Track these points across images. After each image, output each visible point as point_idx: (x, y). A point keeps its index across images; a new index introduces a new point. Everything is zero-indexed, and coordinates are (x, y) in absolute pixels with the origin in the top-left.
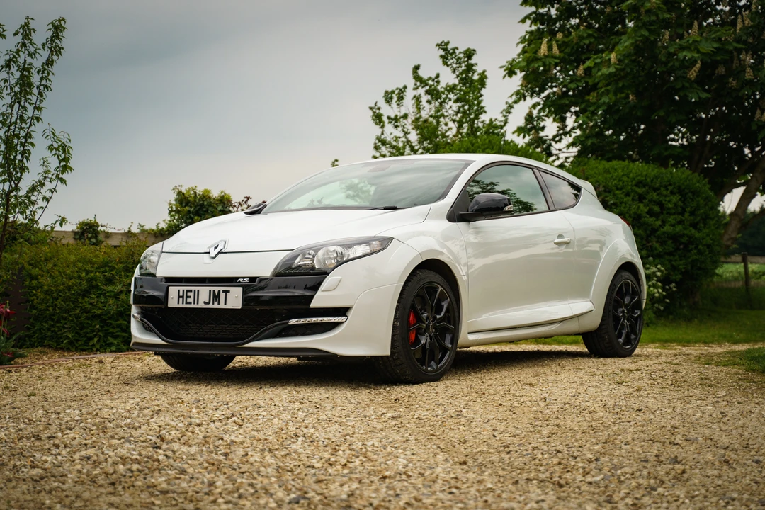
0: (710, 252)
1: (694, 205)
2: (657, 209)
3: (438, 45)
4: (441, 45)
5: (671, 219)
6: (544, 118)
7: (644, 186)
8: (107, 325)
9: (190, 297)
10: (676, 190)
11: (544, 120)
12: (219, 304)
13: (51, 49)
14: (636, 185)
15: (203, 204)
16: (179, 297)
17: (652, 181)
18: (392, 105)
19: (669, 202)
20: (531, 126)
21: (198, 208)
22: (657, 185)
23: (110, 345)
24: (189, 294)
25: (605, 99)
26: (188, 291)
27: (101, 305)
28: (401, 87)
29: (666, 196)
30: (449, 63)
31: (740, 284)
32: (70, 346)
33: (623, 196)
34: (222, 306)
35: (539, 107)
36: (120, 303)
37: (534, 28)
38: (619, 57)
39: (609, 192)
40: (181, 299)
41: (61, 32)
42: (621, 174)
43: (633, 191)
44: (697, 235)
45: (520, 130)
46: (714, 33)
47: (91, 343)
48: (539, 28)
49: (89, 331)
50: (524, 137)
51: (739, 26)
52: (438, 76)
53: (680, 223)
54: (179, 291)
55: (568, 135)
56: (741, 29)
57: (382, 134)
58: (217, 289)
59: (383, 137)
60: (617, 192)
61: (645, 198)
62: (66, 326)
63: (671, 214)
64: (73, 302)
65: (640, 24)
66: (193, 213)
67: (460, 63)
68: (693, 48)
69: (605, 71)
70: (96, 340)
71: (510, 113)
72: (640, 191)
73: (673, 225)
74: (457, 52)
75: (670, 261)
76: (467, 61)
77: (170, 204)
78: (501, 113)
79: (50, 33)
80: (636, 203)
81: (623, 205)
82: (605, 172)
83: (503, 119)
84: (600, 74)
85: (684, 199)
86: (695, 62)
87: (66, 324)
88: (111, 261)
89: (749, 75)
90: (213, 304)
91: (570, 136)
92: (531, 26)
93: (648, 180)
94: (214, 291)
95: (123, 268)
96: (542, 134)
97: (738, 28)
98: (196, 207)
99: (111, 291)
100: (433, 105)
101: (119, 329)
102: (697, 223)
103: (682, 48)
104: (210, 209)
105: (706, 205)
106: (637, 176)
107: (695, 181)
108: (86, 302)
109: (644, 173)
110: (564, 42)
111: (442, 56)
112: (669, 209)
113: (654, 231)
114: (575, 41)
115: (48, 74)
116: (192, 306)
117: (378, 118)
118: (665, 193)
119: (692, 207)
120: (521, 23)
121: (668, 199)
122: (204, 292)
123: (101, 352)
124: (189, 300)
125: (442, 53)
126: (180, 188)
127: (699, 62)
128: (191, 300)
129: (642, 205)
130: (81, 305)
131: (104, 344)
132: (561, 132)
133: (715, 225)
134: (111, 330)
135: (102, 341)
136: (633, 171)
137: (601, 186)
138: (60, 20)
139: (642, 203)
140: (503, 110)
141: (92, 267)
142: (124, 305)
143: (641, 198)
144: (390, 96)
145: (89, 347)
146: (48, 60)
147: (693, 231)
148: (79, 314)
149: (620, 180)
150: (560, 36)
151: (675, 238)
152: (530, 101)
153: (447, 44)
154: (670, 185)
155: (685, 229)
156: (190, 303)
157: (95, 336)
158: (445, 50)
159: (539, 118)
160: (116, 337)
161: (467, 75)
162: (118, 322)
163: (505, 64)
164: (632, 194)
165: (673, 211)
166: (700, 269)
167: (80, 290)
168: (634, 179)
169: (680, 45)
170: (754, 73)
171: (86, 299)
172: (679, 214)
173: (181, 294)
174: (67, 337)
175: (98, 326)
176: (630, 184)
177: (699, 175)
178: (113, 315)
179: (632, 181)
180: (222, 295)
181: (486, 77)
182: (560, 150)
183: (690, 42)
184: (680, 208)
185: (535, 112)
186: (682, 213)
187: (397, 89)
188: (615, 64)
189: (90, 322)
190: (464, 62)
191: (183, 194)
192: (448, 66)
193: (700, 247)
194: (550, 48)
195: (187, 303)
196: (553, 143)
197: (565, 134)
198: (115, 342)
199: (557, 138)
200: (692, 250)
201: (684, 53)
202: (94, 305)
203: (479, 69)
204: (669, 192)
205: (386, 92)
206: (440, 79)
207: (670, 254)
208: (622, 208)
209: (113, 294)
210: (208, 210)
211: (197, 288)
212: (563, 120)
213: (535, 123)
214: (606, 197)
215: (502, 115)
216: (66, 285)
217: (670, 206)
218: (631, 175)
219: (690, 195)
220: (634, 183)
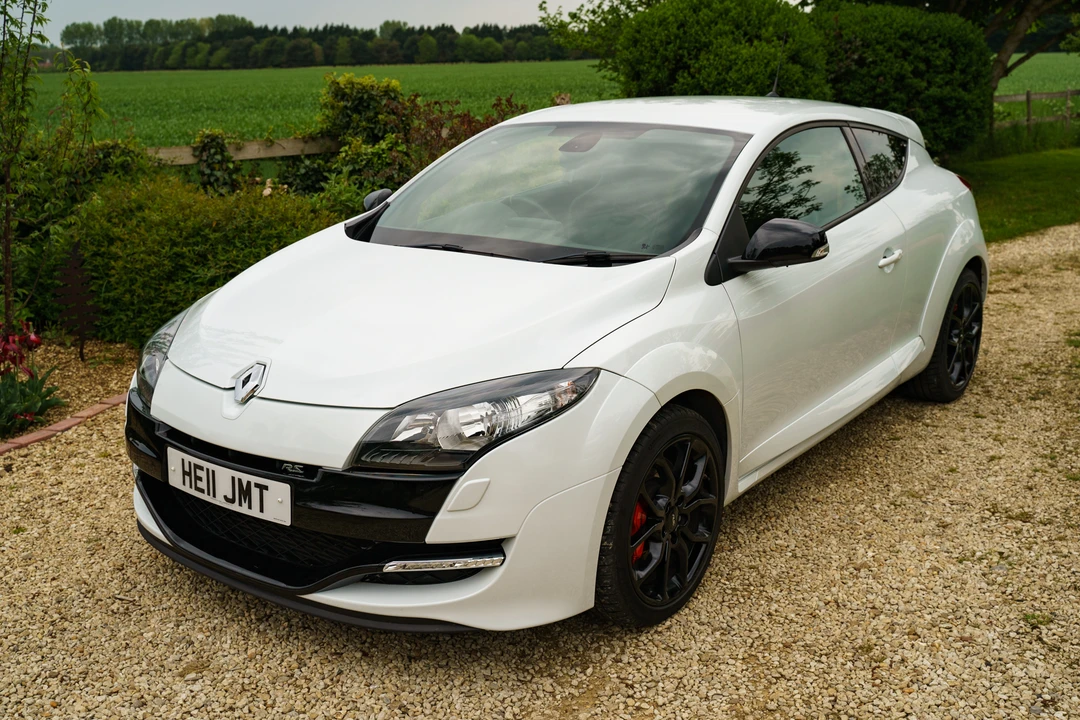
0: (979, 116)
1: (966, 61)
2: (922, 66)
5: (938, 79)
7: (909, 39)
9: (201, 479)
10: (945, 43)
12: (250, 507)
14: (901, 38)
15: (362, 98)
16: (185, 473)
17: (919, 33)
19: (938, 57)
21: (356, 102)
22: (925, 37)
24: (199, 473)
26: (197, 467)
29: (935, 50)
33: (884, 52)
34: (255, 512)
39: (868, 46)
40: (187, 478)
42: (882, 22)
43: (896, 45)
44: (967, 97)
53: (947, 84)
54: (183, 460)
58: (246, 478)
60: (878, 47)
61: (909, 55)
63: (938, 73)
66: (350, 109)
72: (904, 45)
73: (940, 87)
75: (933, 129)
80: (899, 60)
81: (884, 63)
82: (862, 20)
85: (954, 54)
88: (206, 227)
90: (240, 505)
93: (915, 31)
94: (240, 480)
95: (220, 238)
98: (353, 101)
102: (968, 82)
104: (372, 103)
109: (910, 23)
112: (937, 66)
113: (918, 93)
116: (204, 497)
118: (933, 46)
119: (963, 64)
121: (936, 54)
122: (225, 477)
124: (200, 484)
128: (202, 485)
129: (906, 64)
136: (898, 20)
137: (858, 39)
139: (906, 60)
141: (179, 236)
143: (905, 54)
147: (962, 93)
149: (881, 32)
151: (940, 101)
154: (939, 36)
155: (954, 90)
156: (202, 491)
164: (895, 50)
165: (941, 69)
166: (965, 136)
167: (162, 272)
168: (898, 30)
172: (948, 72)
173: (187, 469)
176: (893, 36)
177: (973, 24)
179: (895, 34)
180: (255, 492)
184: (949, 65)
186: (953, 68)
191: (338, 83)
193: (969, 112)
195: (197, 488)
200: (959, 115)
204: (937, 45)
207: (934, 121)
208: (883, 67)
210: (369, 105)
211: (212, 467)
214: (864, 53)
216: (145, 263)
217: (938, 63)
218: (895, 25)
219: (963, 49)
220: (898, 35)
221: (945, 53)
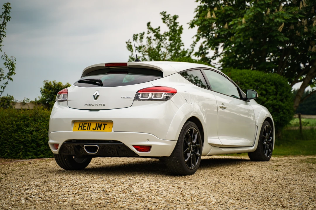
0: (289, 113)
1: (282, 91)
2: (264, 92)
3: (161, 13)
4: (162, 13)
5: (271, 97)
6: (208, 48)
7: (259, 81)
8: (26, 146)
10: (273, 84)
11: (208, 49)
13: (4, 17)
17: (262, 79)
18: (137, 41)
19: (270, 89)
20: (202, 52)
22: (265, 81)
23: (28, 155)
25: (238, 40)
27: (23, 137)
28: (142, 32)
29: (269, 86)
30: (166, 22)
31: (297, 128)
32: (8, 156)
33: (248, 86)
35: (206, 43)
36: (33, 136)
37: (203, 4)
38: (246, 20)
39: (242, 84)
41: (9, 9)
42: (248, 75)
43: (253, 84)
44: (283, 105)
45: (196, 54)
46: (290, 10)
47: (18, 155)
48: (205, 5)
49: (17, 149)
50: (198, 57)
51: (301, 6)
52: (159, 28)
53: (275, 99)
55: (219, 56)
56: (302, 8)
57: (132, 55)
59: (132, 57)
60: (247, 84)
62: (6, 147)
63: (271, 95)
64: (10, 136)
65: (256, 5)
66: (53, 93)
67: (171, 22)
68: (281, 17)
69: (240, 27)
70: (21, 153)
71: (194, 46)
72: (256, 84)
73: (272, 100)
74: (170, 16)
76: (174, 21)
77: (41, 89)
78: (191, 46)
79: (4, 10)
82: (240, 75)
83: (191, 49)
84: (237, 28)
85: (277, 88)
86: (282, 23)
87: (6, 146)
88: (27, 116)
89: (306, 30)
91: (220, 57)
92: (201, 4)
93: (261, 79)
95: (33, 119)
96: (207, 56)
97: (300, 7)
98: (55, 90)
99: (28, 130)
100: (156, 41)
101: (32, 148)
102: (283, 99)
103: (276, 17)
105: (287, 91)
106: (255, 77)
107: (282, 79)
108: (16, 136)
109: (259, 76)
110: (218, 12)
111: (163, 19)
114: (223, 12)
115: (3, 29)
117: (130, 47)
118: (268, 85)
119: (280, 92)
120: (196, 2)
121: (269, 88)
123: (24, 159)
125: (163, 17)
126: (47, 81)
127: (283, 23)
130: (13, 137)
131: (25, 155)
132: (216, 55)
133: (290, 100)
134: (28, 149)
135: (24, 154)
136: (253, 75)
137: (238, 82)
138: (7, 4)
140: (191, 45)
141: (18, 119)
142: (35, 137)
144: (136, 37)
145: (17, 157)
146: (3, 22)
147: (281, 103)
148: (12, 141)
149: (247, 79)
150: (216, 9)
152: (202, 40)
153: (165, 13)
154: (270, 81)
155: (278, 102)
157: (20, 151)
158: (164, 15)
159: (205, 48)
160: (30, 152)
161: (174, 28)
162: (32, 145)
163: (189, 22)
164: (253, 85)
165: (272, 94)
166: (284, 121)
167: (13, 130)
169: (275, 15)
170: (308, 29)
171: (16, 134)
172: (274, 95)
174: (7, 152)
175: (22, 147)
176: (252, 80)
178: (30, 141)
181: (182, 29)
182: (215, 64)
183: (280, 14)
184: (275, 92)
185: (204, 45)
186: (276, 94)
187: (140, 34)
188: (244, 23)
189: (18, 145)
190: (173, 21)
191: (48, 84)
192: (165, 23)
193: (284, 111)
194: (212, 14)
196: (212, 60)
197: (218, 56)
198: (31, 154)
199: (214, 58)
200: (280, 112)
201: (278, 19)
202: (20, 137)
203: (180, 25)
205: (134, 35)
206: (160, 29)
209: (29, 132)
212: (217, 49)
213: (204, 51)
215: (191, 47)
216: (6, 127)
217: (270, 91)
218: (253, 76)
219: (279, 86)
220: (254, 80)
221: (273, 88)
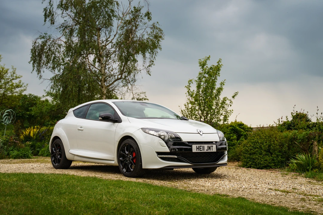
9: (201, 148)
16: (197, 148)
24: (201, 147)
26: (200, 146)
34: (211, 151)
54: (197, 146)
58: (209, 145)
122: (206, 146)
124: (201, 149)
128: (202, 149)
156: (202, 150)
180: (211, 147)
195: (200, 150)
211: (203, 145)
